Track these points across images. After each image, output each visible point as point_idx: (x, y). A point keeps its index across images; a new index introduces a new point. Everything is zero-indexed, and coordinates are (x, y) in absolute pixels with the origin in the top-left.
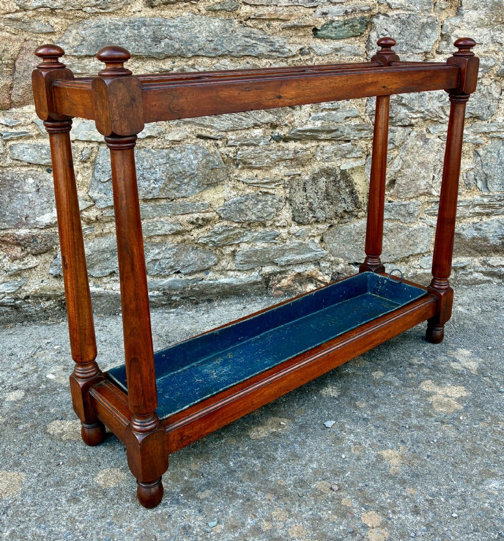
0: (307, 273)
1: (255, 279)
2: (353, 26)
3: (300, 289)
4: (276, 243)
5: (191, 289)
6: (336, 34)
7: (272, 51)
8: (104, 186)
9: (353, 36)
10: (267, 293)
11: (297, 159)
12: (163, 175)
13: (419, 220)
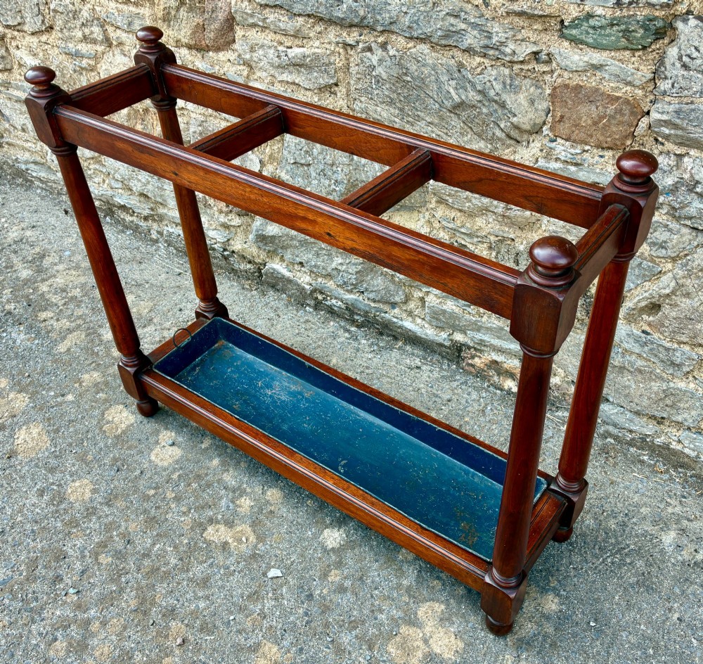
0: (505, 365)
1: (442, 341)
2: (626, 31)
3: (496, 378)
4: (470, 313)
5: (375, 316)
6: (595, 40)
7: (486, 47)
8: (291, 169)
9: (626, 49)
10: (458, 363)
11: (509, 218)
12: (345, 177)
13: (691, 378)
